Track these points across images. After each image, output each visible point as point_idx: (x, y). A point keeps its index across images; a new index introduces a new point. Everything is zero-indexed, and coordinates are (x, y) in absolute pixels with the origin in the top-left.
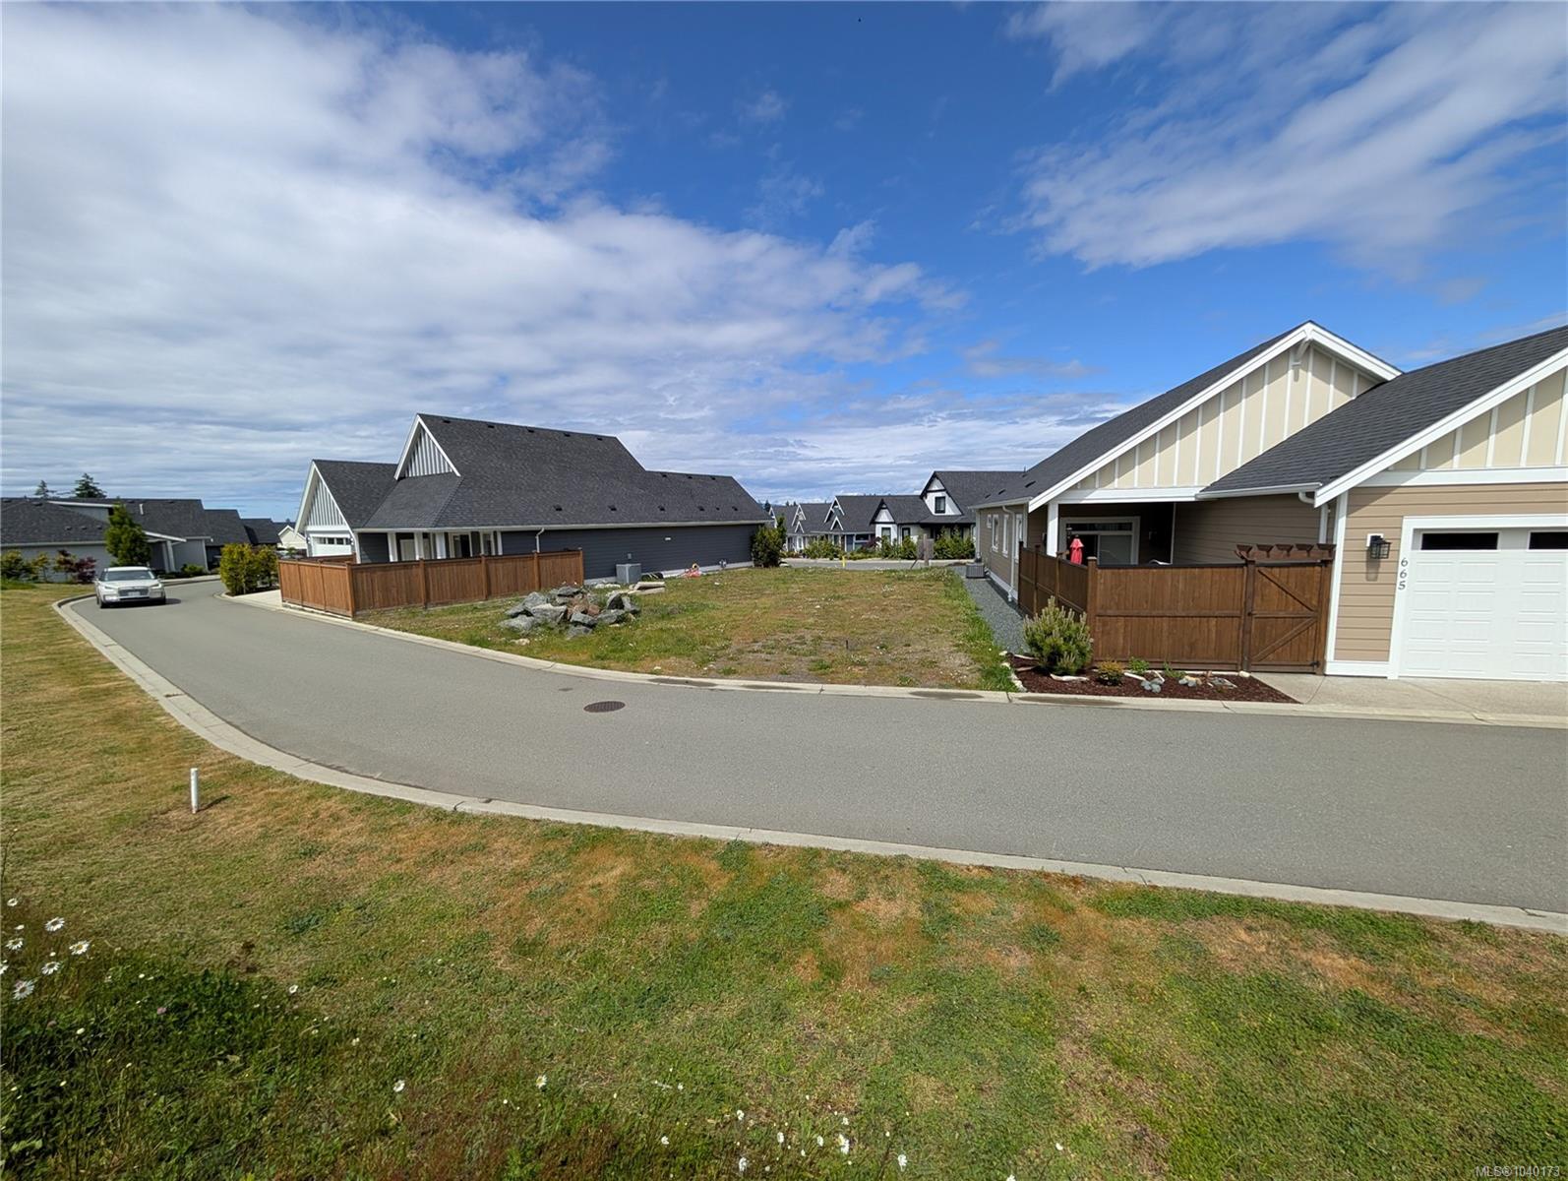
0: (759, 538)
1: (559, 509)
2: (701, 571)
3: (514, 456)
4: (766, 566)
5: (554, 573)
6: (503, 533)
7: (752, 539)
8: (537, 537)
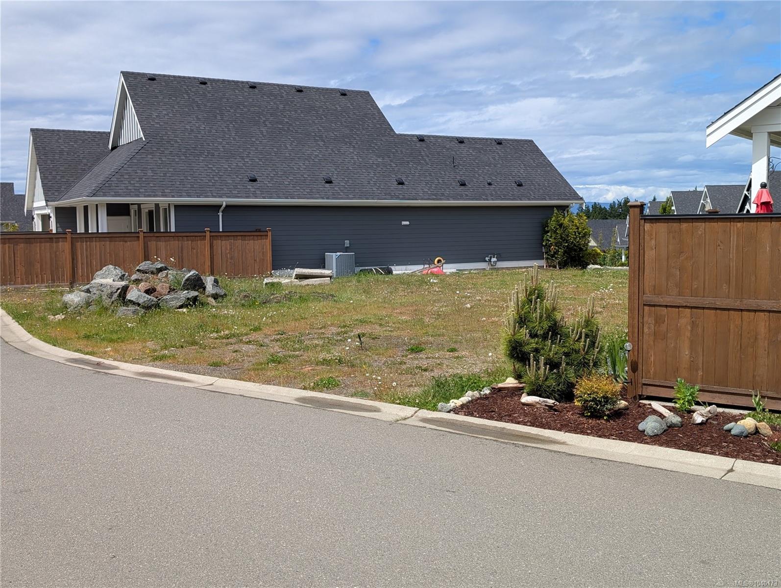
0: (552, 224)
1: (254, 180)
2: (449, 269)
3: (219, 117)
4: (563, 265)
5: (231, 258)
6: (178, 207)
7: (544, 229)
8: (220, 214)
